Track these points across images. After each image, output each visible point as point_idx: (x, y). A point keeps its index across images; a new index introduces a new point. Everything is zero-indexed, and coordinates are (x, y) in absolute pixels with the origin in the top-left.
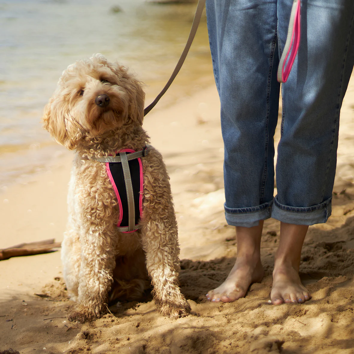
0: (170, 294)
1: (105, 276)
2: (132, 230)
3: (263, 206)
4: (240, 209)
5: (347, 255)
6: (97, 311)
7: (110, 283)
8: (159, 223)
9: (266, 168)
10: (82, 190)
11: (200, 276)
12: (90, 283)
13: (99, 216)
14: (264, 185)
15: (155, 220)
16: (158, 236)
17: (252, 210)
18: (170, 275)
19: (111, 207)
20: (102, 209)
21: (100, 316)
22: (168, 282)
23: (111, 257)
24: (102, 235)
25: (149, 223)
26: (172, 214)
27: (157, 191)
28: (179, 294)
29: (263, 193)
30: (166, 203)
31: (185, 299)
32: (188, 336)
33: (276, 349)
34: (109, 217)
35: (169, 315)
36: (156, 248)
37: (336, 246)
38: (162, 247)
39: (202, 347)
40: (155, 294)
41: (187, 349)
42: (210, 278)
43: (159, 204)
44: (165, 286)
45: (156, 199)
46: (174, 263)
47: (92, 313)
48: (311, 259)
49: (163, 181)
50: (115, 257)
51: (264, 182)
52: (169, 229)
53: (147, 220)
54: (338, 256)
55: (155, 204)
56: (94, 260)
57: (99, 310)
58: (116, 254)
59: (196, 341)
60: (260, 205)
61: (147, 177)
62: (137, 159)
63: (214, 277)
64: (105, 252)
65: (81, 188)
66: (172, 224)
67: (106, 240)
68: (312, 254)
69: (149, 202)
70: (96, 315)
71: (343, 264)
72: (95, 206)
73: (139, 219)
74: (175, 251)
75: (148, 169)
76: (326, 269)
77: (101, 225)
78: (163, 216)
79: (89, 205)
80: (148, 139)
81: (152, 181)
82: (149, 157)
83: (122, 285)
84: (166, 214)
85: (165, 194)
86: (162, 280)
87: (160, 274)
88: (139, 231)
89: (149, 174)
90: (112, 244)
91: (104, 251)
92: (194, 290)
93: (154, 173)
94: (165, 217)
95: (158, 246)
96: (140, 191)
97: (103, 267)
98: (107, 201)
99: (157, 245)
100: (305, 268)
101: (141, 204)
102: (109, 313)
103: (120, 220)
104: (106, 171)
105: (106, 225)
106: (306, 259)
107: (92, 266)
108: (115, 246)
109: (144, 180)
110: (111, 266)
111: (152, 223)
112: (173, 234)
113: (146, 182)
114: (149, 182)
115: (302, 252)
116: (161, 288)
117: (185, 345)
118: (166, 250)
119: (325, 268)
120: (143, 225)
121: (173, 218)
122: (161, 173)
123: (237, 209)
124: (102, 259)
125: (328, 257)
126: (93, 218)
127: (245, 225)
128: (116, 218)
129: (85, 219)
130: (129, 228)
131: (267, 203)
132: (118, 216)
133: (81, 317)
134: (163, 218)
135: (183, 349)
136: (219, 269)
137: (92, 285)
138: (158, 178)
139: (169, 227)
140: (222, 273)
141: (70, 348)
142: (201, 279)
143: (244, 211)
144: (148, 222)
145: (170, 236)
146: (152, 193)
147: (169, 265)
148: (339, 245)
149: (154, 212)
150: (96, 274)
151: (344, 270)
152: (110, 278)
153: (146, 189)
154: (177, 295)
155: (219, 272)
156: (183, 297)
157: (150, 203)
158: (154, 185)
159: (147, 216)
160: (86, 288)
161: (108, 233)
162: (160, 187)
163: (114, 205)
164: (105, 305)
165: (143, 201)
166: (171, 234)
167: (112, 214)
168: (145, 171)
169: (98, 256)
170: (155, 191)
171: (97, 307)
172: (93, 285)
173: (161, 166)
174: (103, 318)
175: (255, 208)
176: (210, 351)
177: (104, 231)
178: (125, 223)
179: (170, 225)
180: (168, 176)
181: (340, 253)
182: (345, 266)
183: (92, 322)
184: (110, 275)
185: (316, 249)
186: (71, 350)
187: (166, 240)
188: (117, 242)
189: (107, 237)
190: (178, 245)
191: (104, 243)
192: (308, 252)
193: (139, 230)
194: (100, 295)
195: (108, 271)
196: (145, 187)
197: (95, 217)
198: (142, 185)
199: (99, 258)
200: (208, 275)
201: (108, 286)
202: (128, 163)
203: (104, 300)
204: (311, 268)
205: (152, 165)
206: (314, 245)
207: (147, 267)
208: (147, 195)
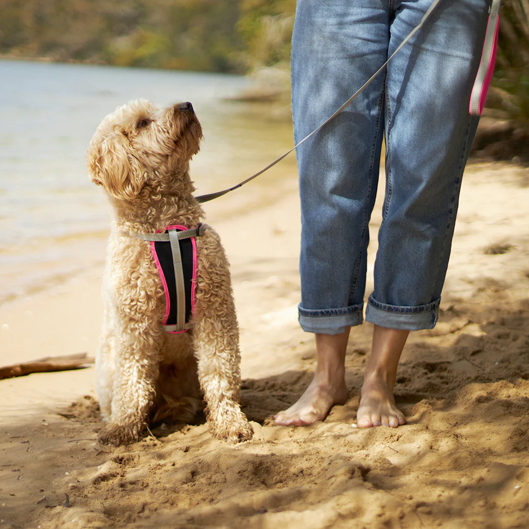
0: (228, 413)
1: (145, 387)
2: (180, 330)
3: (352, 308)
4: (323, 310)
5: (453, 376)
6: (135, 432)
7: (152, 397)
8: (215, 321)
9: (360, 261)
10: (119, 277)
11: (267, 397)
12: (126, 396)
13: (140, 309)
14: (355, 282)
15: (210, 318)
16: (214, 339)
17: (338, 313)
18: (228, 388)
19: (156, 299)
20: (145, 302)
21: (139, 438)
22: (226, 398)
23: (154, 363)
24: (142, 335)
25: (203, 321)
26: (231, 311)
27: (213, 279)
28: (239, 413)
29: (353, 293)
30: (224, 296)
31: (246, 419)
32: (249, 460)
33: (359, 476)
34: (152, 311)
35: (226, 438)
36: (210, 354)
37: (439, 367)
38: (219, 353)
39: (266, 475)
40: (208, 412)
41: (247, 476)
42: (280, 400)
43: (216, 297)
44: (221, 402)
45: (212, 289)
46: (233, 373)
47: (128, 434)
48: (408, 381)
49: (221, 266)
50: (158, 365)
51: (356, 279)
52: (228, 331)
53: (200, 317)
54: (442, 378)
55: (211, 296)
56: (132, 366)
57: (137, 430)
58: (160, 360)
59: (258, 467)
60: (349, 307)
61: (201, 261)
62: (190, 238)
63: (285, 398)
64: (146, 356)
65: (119, 274)
66: (232, 324)
67: (148, 341)
68: (409, 375)
69: (203, 293)
70: (134, 437)
71: (447, 386)
72: (136, 296)
73: (190, 316)
74: (235, 359)
75: (203, 251)
76: (426, 392)
77: (142, 322)
78: (220, 313)
79: (129, 295)
80: (203, 214)
81: (207, 265)
82: (204, 238)
83: (169, 403)
84: (224, 310)
85: (223, 283)
86: (218, 394)
87: (216, 387)
88: (190, 332)
89: (204, 257)
90: (154, 347)
91: (144, 356)
92: (259, 412)
93: (209, 257)
94: (223, 314)
95: (214, 352)
96: (192, 278)
97: (144, 376)
98: (152, 289)
99: (213, 350)
100: (400, 390)
101: (194, 295)
102: (151, 436)
103: (166, 316)
104: (151, 252)
105: (148, 322)
106: (402, 381)
107: (129, 374)
108: (158, 351)
109: (198, 264)
110: (153, 375)
111: (207, 322)
112: (232, 337)
113: (200, 267)
114: (204, 267)
115: (397, 373)
116: (216, 405)
117: (244, 471)
118: (223, 356)
119: (425, 390)
120: (195, 324)
121: (233, 316)
122: (218, 257)
123: (319, 310)
124: (143, 366)
125: (428, 378)
126: (133, 313)
127: (328, 332)
128: (162, 313)
129: (122, 314)
130: (177, 326)
131: (356, 306)
132: (164, 311)
133: (115, 439)
134: (220, 315)
135: (241, 475)
136: (291, 390)
137: (128, 399)
138: (215, 262)
139: (229, 328)
140: (295, 394)
141: (99, 474)
142: (268, 400)
143: (328, 314)
144: (202, 319)
145: (229, 339)
146: (207, 282)
147: (226, 376)
148: (444, 366)
149: (209, 307)
150: (134, 384)
151: (449, 393)
152: (151, 390)
153: (200, 276)
154: (236, 414)
155: (291, 393)
156: (244, 416)
157: (205, 294)
158: (210, 270)
159: (200, 312)
160: (121, 402)
161: (151, 332)
162: (217, 274)
163: (160, 295)
164: (145, 425)
165: (196, 292)
166: (230, 336)
167: (157, 307)
168: (200, 254)
169: (138, 361)
170: (211, 279)
171: (135, 427)
172: (130, 398)
173: (218, 249)
174: (143, 441)
175: (343, 310)
176: (276, 479)
177: (145, 330)
178: (172, 320)
179: (229, 326)
180: (227, 262)
181: (444, 374)
182: (450, 388)
183: (128, 446)
184: (152, 387)
185: (414, 370)
186: (100, 476)
187: (224, 344)
188: (161, 345)
189: (149, 337)
190: (239, 352)
191: (145, 345)
192: (404, 373)
193: (189, 330)
194: (139, 411)
195: (150, 381)
196: (199, 274)
197: (135, 311)
198: (195, 270)
199: (138, 364)
200: (278, 396)
201: (149, 400)
202: (178, 242)
203: (144, 419)
204: (407, 390)
205: (207, 246)
206: (412, 365)
207: (199, 378)
208: (201, 283)
